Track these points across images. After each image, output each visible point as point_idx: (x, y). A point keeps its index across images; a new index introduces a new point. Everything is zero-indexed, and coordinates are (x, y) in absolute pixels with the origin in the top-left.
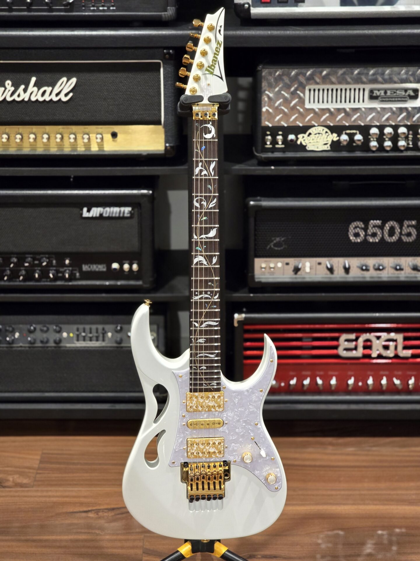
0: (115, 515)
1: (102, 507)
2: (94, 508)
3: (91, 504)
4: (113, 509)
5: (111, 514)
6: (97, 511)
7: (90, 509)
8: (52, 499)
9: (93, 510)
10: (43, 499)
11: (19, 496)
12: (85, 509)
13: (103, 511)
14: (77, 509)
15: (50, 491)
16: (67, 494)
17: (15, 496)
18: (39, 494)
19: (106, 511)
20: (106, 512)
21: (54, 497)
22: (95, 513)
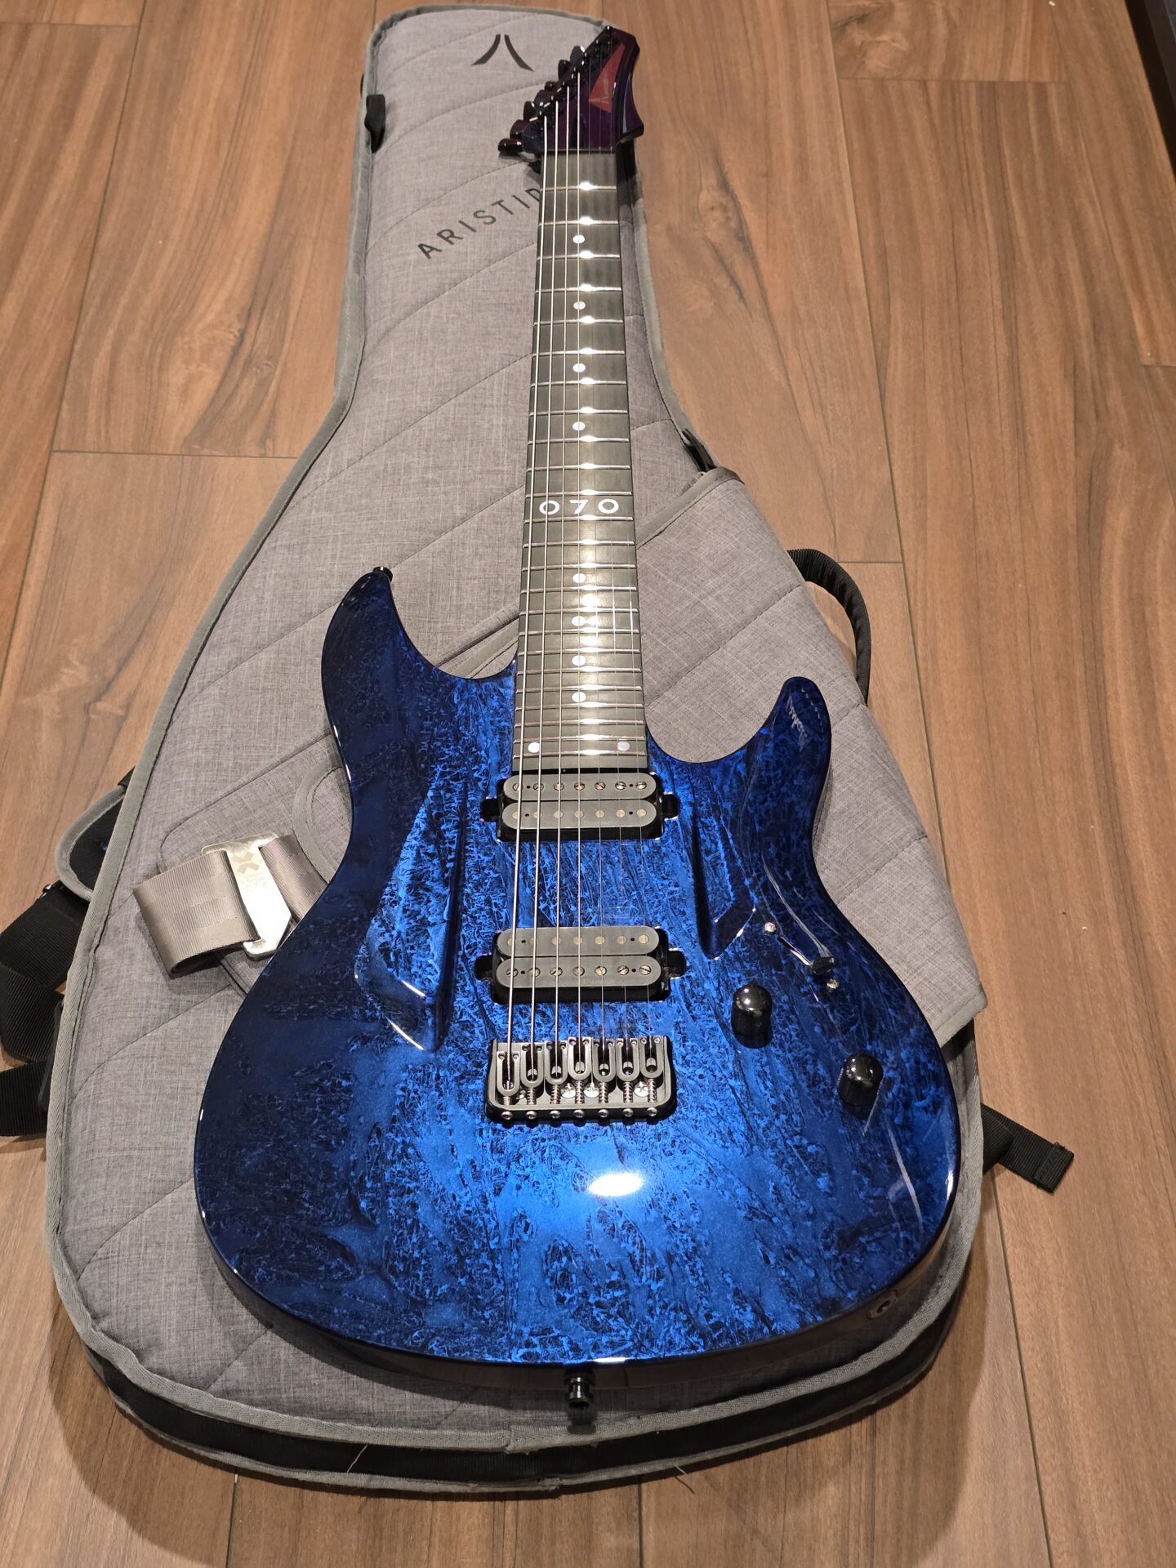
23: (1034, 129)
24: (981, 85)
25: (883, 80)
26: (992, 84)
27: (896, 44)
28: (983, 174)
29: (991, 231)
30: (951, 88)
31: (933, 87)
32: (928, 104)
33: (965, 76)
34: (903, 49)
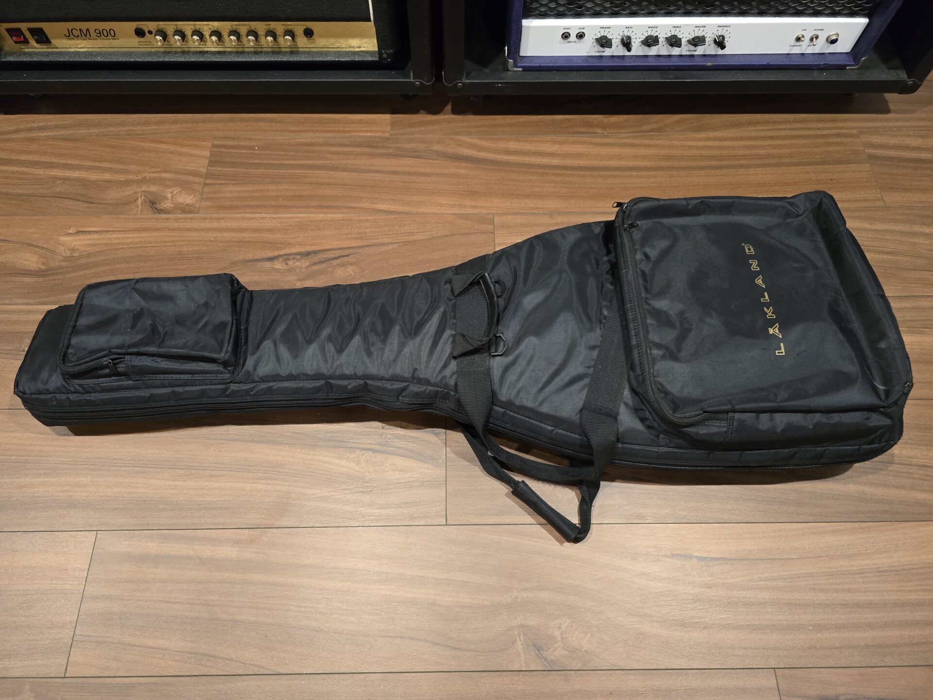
0: (311, 265)
1: (294, 250)
2: (283, 252)
3: (278, 243)
4: (308, 254)
5: (304, 263)
6: (287, 257)
7: (276, 253)
8: (225, 234)
9: (281, 256)
10: (211, 235)
11: (179, 229)
12: (270, 254)
13: (294, 258)
14: (259, 254)
15: (223, 218)
16: (245, 225)
17: (174, 230)
18: (207, 225)
19: (298, 257)
20: (298, 260)
21: (227, 230)
22: (283, 261)
23: (244, 151)
24: (209, 165)
25: (201, 198)
26: (210, 161)
27: (175, 192)
28: (272, 171)
29: (309, 171)
30: (208, 175)
31: (208, 181)
32: (222, 184)
33: (205, 170)
34: (179, 189)
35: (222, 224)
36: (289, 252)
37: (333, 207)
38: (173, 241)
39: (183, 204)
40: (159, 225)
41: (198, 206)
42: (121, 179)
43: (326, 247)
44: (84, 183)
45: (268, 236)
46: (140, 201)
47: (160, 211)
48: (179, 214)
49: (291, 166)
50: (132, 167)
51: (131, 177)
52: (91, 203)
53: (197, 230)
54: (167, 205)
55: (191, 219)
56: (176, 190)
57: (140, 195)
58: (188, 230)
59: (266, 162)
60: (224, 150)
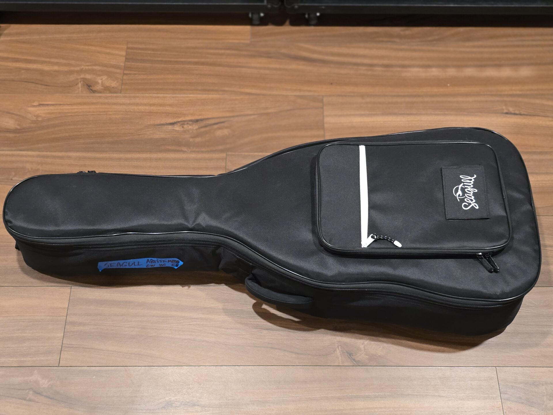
0: (199, 128)
1: (187, 119)
2: (180, 120)
3: (176, 114)
4: (197, 121)
5: (195, 127)
6: (183, 123)
7: (175, 120)
8: (140, 107)
9: (179, 122)
10: (132, 108)
11: (108, 104)
12: (171, 121)
13: (187, 124)
14: (164, 121)
15: (138, 97)
16: (153, 101)
17: (105, 104)
18: (127, 101)
19: (190, 123)
20: (190, 125)
21: (141, 104)
22: (181, 125)
24: (125, 61)
25: (122, 83)
26: (126, 59)
27: (104, 79)
30: (126, 68)
31: (126, 72)
32: (136, 74)
33: (123, 65)
34: (106, 77)
35: (138, 101)
36: (184, 119)
37: (212, 90)
38: (105, 112)
39: (110, 87)
40: (94, 101)
41: (120, 88)
42: (66, 70)
43: (209, 116)
44: (41, 72)
45: (169, 109)
46: (80, 85)
47: (94, 92)
48: (108, 93)
49: (183, 63)
50: (73, 62)
51: (72, 68)
52: (47, 85)
53: (121, 104)
54: (98, 87)
55: (116, 97)
56: (105, 78)
57: (80, 80)
58: (115, 104)
59: (165, 59)
60: (135, 51)
